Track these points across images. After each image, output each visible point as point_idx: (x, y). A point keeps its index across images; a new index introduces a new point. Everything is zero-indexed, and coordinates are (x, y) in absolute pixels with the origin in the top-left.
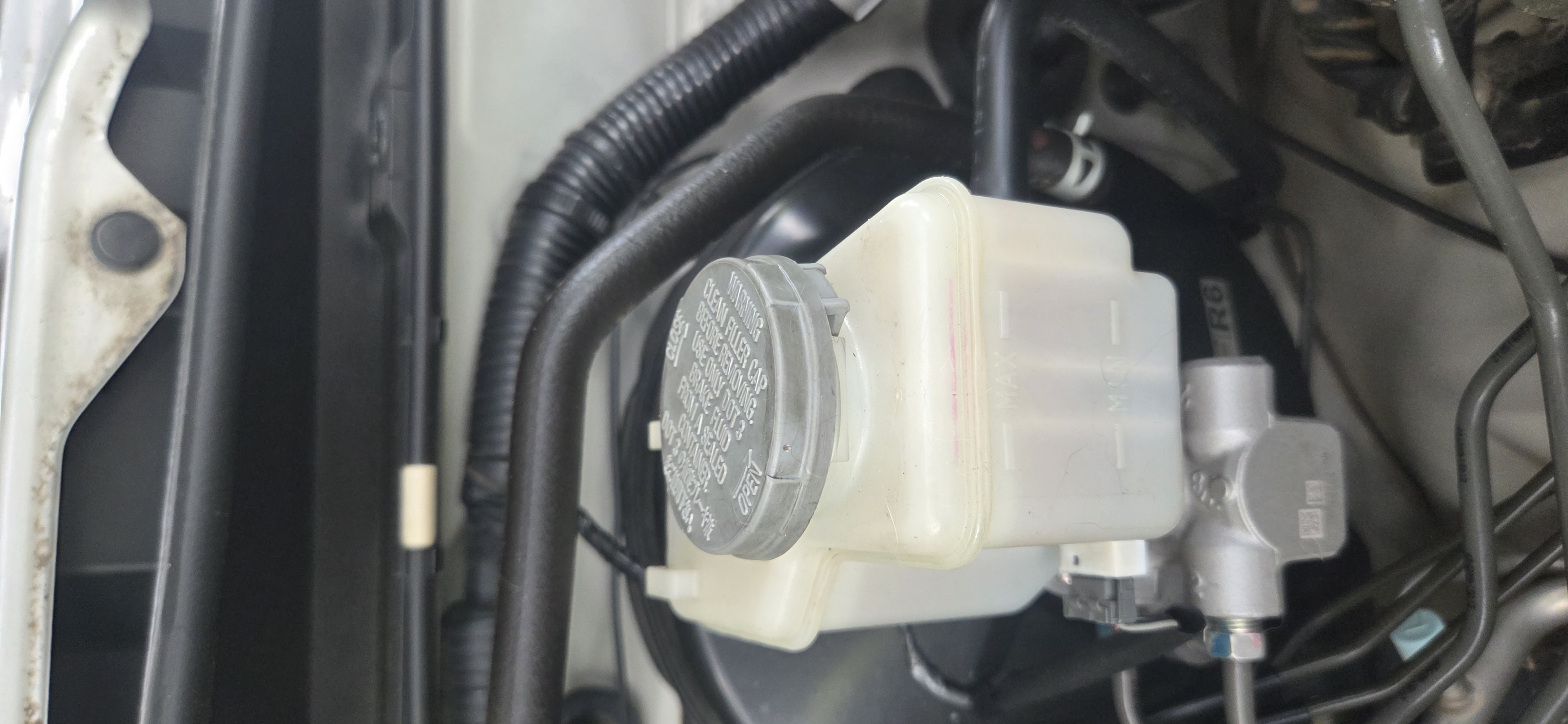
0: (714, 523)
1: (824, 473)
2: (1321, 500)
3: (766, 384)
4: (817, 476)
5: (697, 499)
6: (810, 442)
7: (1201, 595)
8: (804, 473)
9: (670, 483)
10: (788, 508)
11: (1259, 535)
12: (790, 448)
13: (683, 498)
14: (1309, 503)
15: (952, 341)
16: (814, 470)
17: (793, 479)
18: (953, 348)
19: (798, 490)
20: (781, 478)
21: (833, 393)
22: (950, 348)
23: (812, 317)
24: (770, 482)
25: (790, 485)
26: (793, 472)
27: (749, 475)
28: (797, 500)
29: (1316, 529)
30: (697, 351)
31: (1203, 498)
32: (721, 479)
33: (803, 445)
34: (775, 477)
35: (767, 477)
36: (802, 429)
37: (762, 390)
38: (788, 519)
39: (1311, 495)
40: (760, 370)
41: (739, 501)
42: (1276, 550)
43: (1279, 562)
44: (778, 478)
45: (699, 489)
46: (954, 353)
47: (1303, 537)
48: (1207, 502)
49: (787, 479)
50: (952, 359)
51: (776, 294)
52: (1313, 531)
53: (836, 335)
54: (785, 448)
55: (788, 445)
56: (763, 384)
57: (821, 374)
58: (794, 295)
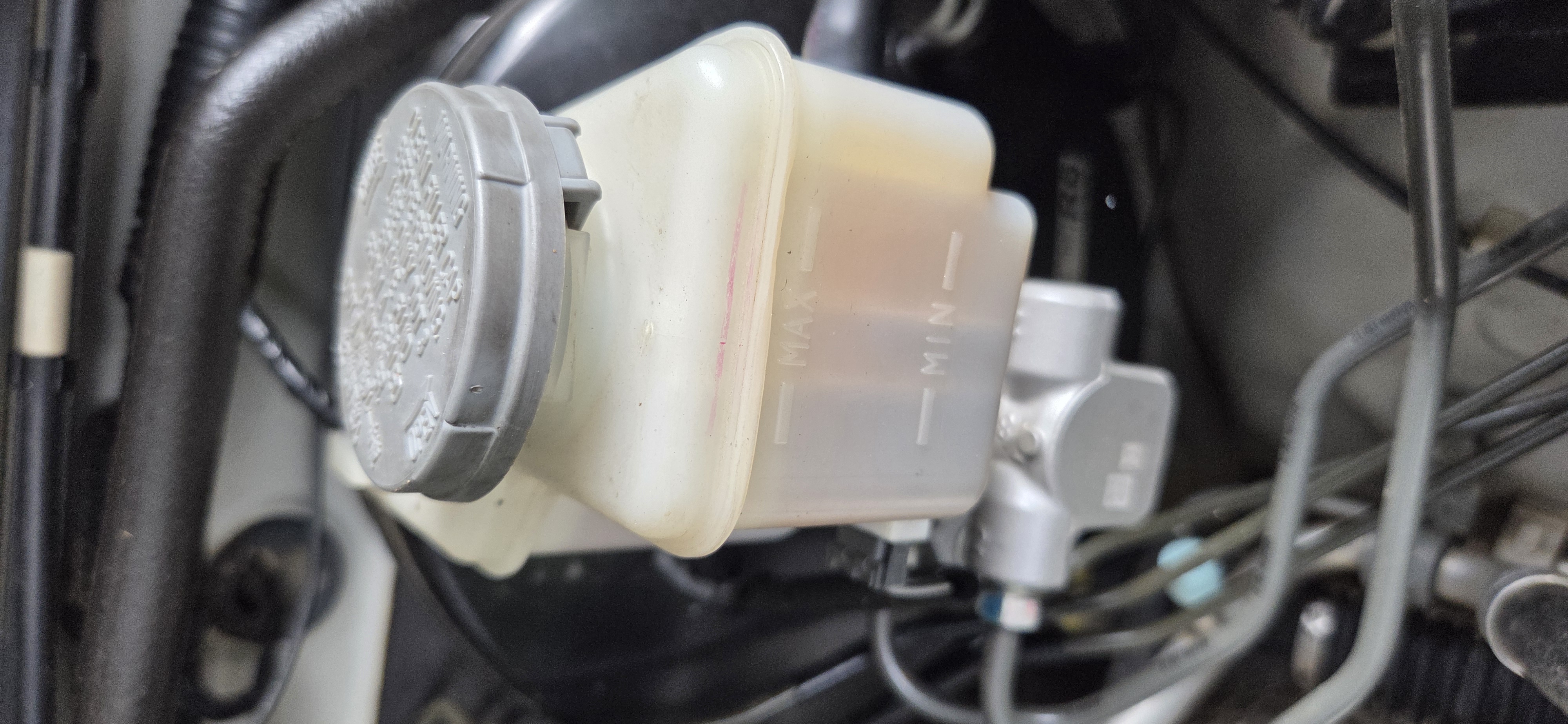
0: (380, 447)
1: (528, 423)
2: (1134, 466)
3: (459, 292)
4: (516, 427)
6: (511, 382)
7: (984, 552)
8: (499, 421)
10: (473, 460)
11: (1060, 498)
12: (480, 389)
14: (1122, 469)
15: (732, 271)
16: (512, 421)
17: (482, 427)
18: (732, 279)
19: (488, 441)
20: (464, 426)
22: (728, 280)
23: (542, 204)
24: (447, 430)
25: (475, 435)
26: (482, 418)
28: (483, 455)
29: (1123, 498)
32: (395, 392)
33: (500, 385)
34: (455, 423)
35: (444, 421)
36: (502, 364)
39: (1126, 460)
40: (455, 268)
43: (1074, 528)
44: (460, 426)
45: (370, 394)
46: (732, 287)
47: (1106, 503)
49: (473, 427)
50: (728, 295)
51: (492, 161)
52: (1120, 499)
53: (577, 227)
54: (473, 389)
55: (477, 385)
57: (540, 293)
58: (521, 165)
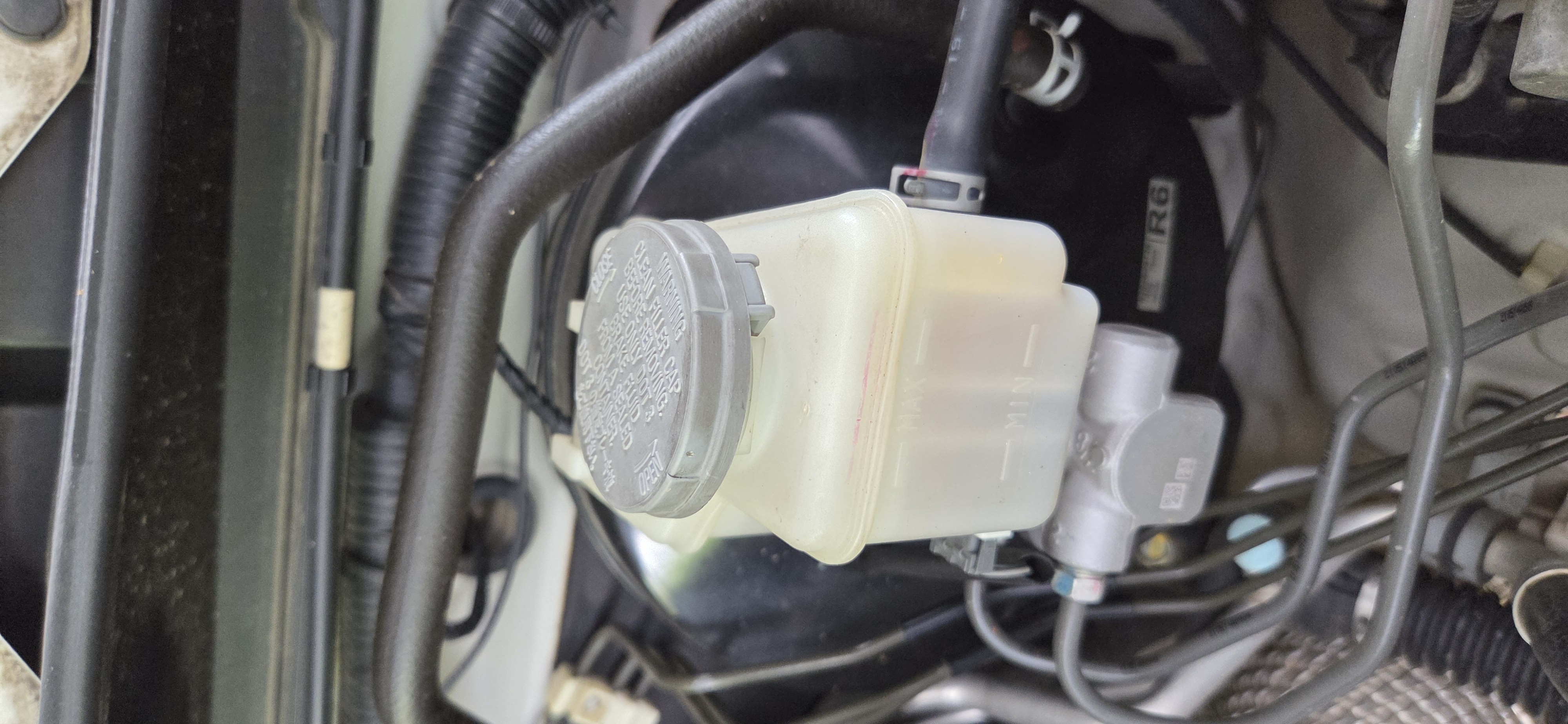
0: (614, 479)
1: (723, 475)
2: (1188, 476)
3: (679, 388)
4: (715, 477)
5: (603, 445)
6: (713, 449)
7: (1057, 542)
8: (704, 473)
9: (580, 411)
10: (684, 498)
11: (1122, 503)
12: (693, 454)
13: (590, 434)
14: (1176, 478)
15: (866, 371)
16: (713, 473)
17: (692, 478)
18: (866, 376)
19: (695, 486)
20: (681, 478)
21: (743, 407)
22: (863, 377)
23: (736, 327)
24: (670, 480)
25: (688, 483)
26: (693, 472)
27: (651, 462)
28: (693, 493)
29: (1177, 501)
30: (621, 304)
31: (1082, 457)
32: (626, 444)
33: (706, 451)
34: (674, 477)
35: (668, 475)
36: (709, 437)
37: (673, 392)
38: (683, 504)
39: (1180, 471)
40: (676, 371)
41: (639, 479)
42: (1134, 517)
43: (1134, 527)
44: (678, 477)
45: (605, 438)
46: (866, 381)
47: (1162, 507)
48: (1085, 462)
49: (686, 478)
50: (863, 387)
51: (703, 300)
52: (1173, 503)
53: (757, 335)
54: (688, 454)
55: (691, 452)
56: (677, 386)
57: (734, 390)
58: (722, 298)
